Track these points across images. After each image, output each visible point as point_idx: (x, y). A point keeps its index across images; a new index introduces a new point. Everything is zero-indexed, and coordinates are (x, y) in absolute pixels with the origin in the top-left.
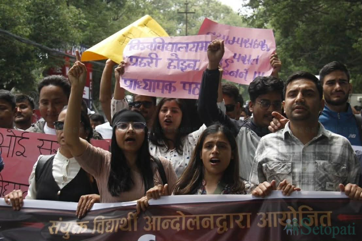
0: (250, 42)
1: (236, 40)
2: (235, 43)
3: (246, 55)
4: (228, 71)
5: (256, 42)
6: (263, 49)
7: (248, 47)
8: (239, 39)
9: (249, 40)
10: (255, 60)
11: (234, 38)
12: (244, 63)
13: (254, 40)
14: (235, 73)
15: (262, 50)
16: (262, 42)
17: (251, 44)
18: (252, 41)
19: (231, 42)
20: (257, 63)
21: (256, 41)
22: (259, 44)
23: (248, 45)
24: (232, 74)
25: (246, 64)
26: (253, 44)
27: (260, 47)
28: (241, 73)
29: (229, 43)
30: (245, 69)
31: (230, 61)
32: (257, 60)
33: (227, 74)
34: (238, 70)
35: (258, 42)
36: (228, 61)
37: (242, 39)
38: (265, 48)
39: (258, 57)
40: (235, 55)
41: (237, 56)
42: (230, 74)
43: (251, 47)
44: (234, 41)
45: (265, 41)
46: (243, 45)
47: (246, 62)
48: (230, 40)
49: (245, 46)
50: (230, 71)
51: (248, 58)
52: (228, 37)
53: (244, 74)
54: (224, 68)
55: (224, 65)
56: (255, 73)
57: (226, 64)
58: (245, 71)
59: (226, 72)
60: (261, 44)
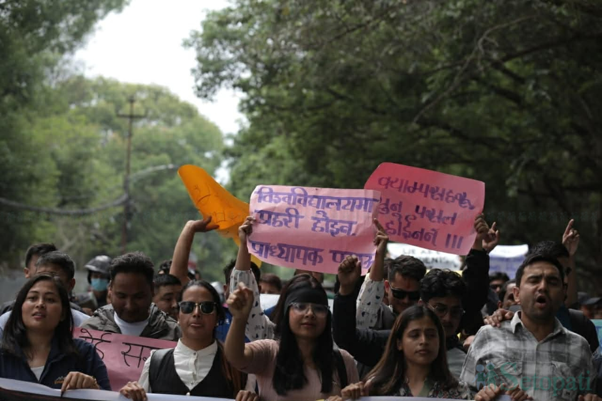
0: (440, 191)
1: (418, 186)
2: (417, 191)
3: (433, 210)
4: (410, 232)
5: (451, 194)
6: (463, 205)
7: (437, 199)
8: (422, 185)
9: (438, 188)
10: (450, 219)
11: (416, 184)
12: (430, 220)
13: (447, 191)
14: (419, 234)
15: (461, 206)
16: (460, 195)
17: (442, 195)
18: (444, 190)
19: (411, 189)
20: (452, 223)
21: (451, 192)
22: (456, 197)
23: (436, 196)
24: (415, 236)
25: (434, 222)
26: (445, 196)
27: (457, 202)
28: (427, 234)
29: (409, 191)
30: (433, 230)
31: (413, 217)
32: (454, 219)
33: (409, 237)
34: (423, 230)
35: (453, 195)
36: (409, 217)
37: (428, 187)
38: (467, 205)
39: (455, 214)
40: (418, 207)
41: (420, 210)
42: (413, 236)
43: (442, 200)
44: (415, 188)
45: (465, 194)
46: (429, 194)
47: (435, 219)
48: (410, 187)
49: (432, 197)
50: (412, 232)
51: (437, 214)
52: (407, 182)
53: (432, 236)
54: (404, 229)
55: (404, 224)
56: (449, 236)
57: (407, 223)
58: (433, 232)
59: (408, 234)
60: (458, 198)
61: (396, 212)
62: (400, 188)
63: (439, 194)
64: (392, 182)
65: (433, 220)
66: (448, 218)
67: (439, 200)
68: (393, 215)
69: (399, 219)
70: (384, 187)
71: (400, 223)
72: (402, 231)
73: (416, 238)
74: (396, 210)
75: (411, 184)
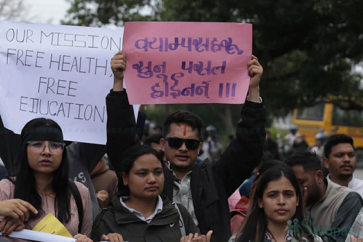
0: (204, 42)
1: (180, 42)
2: (179, 47)
3: (201, 63)
4: (178, 91)
5: (215, 43)
6: (231, 51)
7: (203, 50)
8: (183, 40)
9: (201, 39)
10: (220, 68)
11: (176, 40)
12: (199, 73)
13: (211, 40)
14: (190, 90)
15: (229, 53)
16: (226, 41)
17: (206, 46)
18: (207, 40)
19: (173, 46)
20: (223, 72)
21: (215, 40)
22: (221, 45)
23: (201, 48)
24: (185, 93)
25: (203, 75)
26: (210, 46)
27: (223, 49)
28: (198, 88)
29: (171, 49)
30: (204, 83)
31: (180, 75)
32: (223, 68)
33: (178, 95)
34: (193, 85)
35: (218, 43)
36: (176, 76)
37: (190, 40)
38: (235, 50)
39: (224, 63)
40: (184, 64)
41: (187, 66)
42: (183, 93)
43: (207, 50)
44: (176, 44)
45: (230, 39)
46: (193, 47)
47: (204, 72)
48: (171, 44)
49: (197, 49)
50: (181, 90)
51: (205, 66)
52: (167, 40)
53: (204, 89)
54: (172, 88)
55: (171, 82)
56: (221, 85)
57: (174, 82)
58: (204, 85)
59: (176, 92)
60: (224, 44)
61: (161, 73)
62: (161, 47)
63: (203, 45)
64: (151, 43)
65: (202, 73)
66: (218, 68)
67: (205, 51)
68: (158, 77)
69: (165, 80)
70: (143, 49)
71: (167, 84)
72: (170, 91)
73: (187, 95)
74: (159, 71)
75: (172, 41)
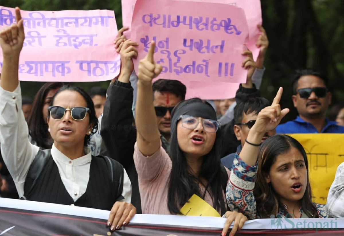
0: (204, 21)
1: (181, 19)
2: (181, 24)
3: (201, 41)
4: (181, 67)
5: (215, 22)
6: (229, 31)
7: (202, 29)
8: (185, 18)
9: (201, 19)
10: (219, 47)
11: (178, 17)
12: (199, 51)
13: (211, 19)
14: (191, 67)
15: (228, 33)
16: (225, 21)
17: (206, 25)
18: (207, 20)
19: (175, 24)
20: (222, 51)
21: (215, 19)
22: (221, 25)
23: (201, 26)
24: (187, 70)
25: (203, 53)
26: (210, 25)
27: (222, 28)
28: (199, 66)
29: (173, 26)
30: (204, 61)
31: (182, 52)
32: (222, 47)
33: (181, 72)
34: (194, 63)
35: (218, 22)
36: (178, 52)
37: (191, 18)
38: (233, 30)
39: (223, 42)
40: (185, 41)
41: (188, 43)
42: (185, 70)
43: (207, 29)
44: (178, 22)
45: (229, 20)
46: (194, 25)
47: (204, 50)
48: (173, 21)
49: (197, 27)
50: (184, 67)
51: (205, 44)
52: (169, 17)
53: (204, 67)
54: (175, 64)
55: (174, 59)
56: (220, 64)
57: (176, 58)
58: (204, 63)
59: (179, 69)
60: (223, 24)
61: (165, 49)
62: (164, 23)
63: (203, 24)
64: (155, 19)
65: (202, 51)
66: (217, 47)
67: (204, 30)
68: (162, 52)
69: (169, 56)
70: (149, 24)
71: (170, 60)
72: (174, 68)
73: (189, 72)
74: (163, 47)
75: (174, 18)
